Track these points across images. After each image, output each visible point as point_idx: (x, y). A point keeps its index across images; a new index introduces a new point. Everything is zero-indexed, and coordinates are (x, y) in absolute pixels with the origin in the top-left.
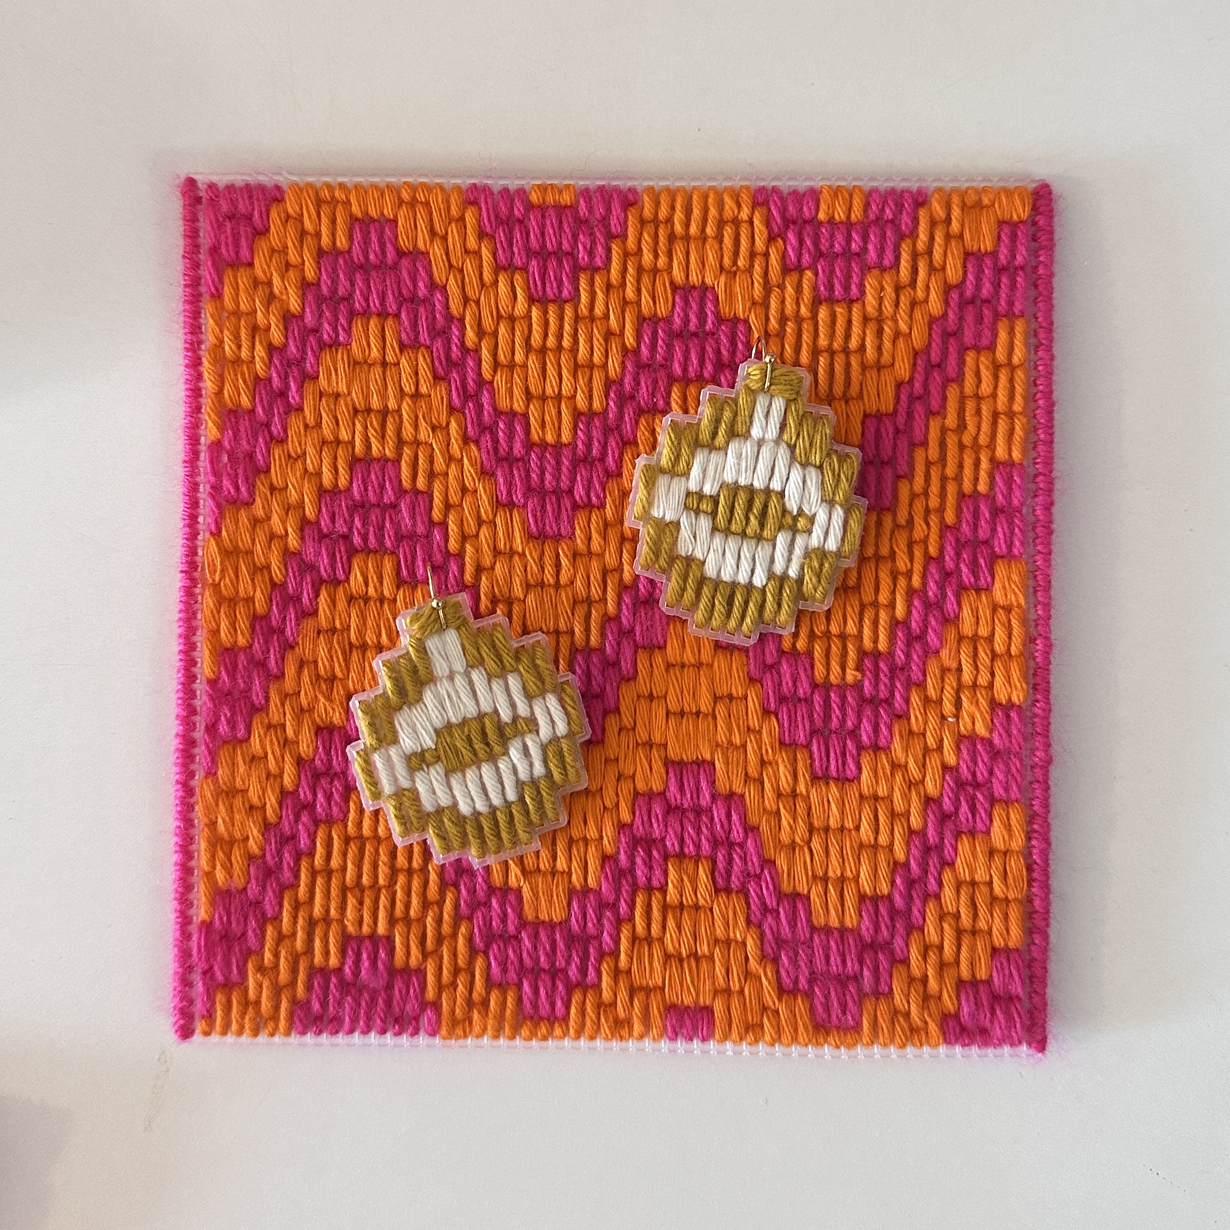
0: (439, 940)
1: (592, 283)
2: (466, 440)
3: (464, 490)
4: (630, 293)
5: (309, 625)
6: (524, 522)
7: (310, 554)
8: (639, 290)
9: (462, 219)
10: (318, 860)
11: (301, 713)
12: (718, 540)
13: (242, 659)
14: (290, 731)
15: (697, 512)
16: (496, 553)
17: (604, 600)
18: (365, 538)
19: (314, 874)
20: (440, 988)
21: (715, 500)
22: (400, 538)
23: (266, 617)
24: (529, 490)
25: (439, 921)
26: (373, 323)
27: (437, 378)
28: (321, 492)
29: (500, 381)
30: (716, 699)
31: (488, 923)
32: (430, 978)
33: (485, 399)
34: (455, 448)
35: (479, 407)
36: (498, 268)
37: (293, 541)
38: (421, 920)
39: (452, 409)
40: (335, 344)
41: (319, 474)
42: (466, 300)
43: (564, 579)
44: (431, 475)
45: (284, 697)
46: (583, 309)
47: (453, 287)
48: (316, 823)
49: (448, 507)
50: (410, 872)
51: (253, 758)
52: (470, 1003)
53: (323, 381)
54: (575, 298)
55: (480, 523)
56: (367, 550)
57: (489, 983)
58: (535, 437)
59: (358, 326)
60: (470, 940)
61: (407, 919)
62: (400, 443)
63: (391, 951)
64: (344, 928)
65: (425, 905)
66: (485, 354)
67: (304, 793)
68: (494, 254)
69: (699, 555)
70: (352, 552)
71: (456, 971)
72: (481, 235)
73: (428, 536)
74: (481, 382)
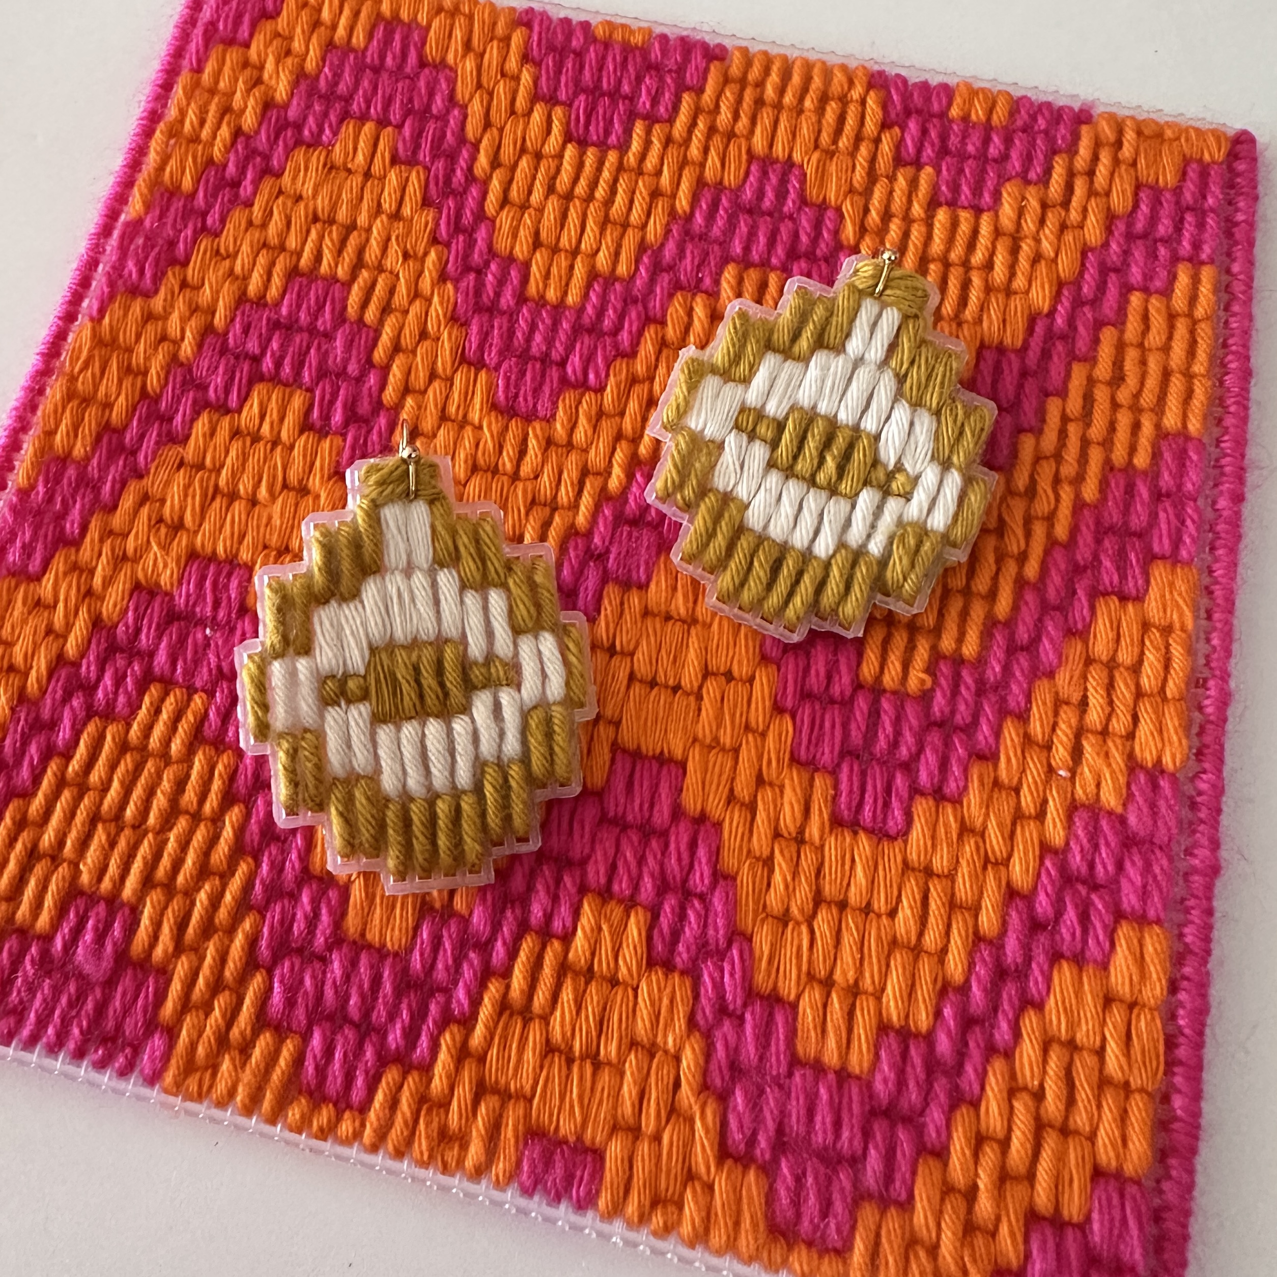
0: (208, 929)
1: (648, 132)
2: (443, 277)
3: (423, 334)
4: (694, 151)
5: (171, 453)
6: (491, 388)
7: (202, 369)
8: (706, 151)
9: (507, 40)
10: (74, 766)
11: (120, 560)
12: (774, 478)
13: (71, 472)
14: (98, 581)
15: (752, 436)
16: (444, 417)
17: (574, 506)
18: (278, 364)
19: (61, 783)
20: (185, 1005)
21: (780, 427)
22: (322, 373)
23: (120, 432)
24: (506, 350)
25: (215, 901)
26: (368, 128)
27: (426, 202)
28: (241, 299)
29: (505, 220)
30: (707, 673)
31: (287, 923)
32: (176, 987)
33: (481, 235)
34: (426, 283)
35: (471, 244)
36: (535, 97)
37: (187, 349)
38: (190, 894)
39: (434, 240)
40: (315, 143)
41: (246, 278)
42: (487, 124)
43: (526, 469)
44: (386, 310)
45: (107, 533)
46: (631, 158)
47: (476, 108)
48: (90, 712)
49: (397, 348)
50: (196, 818)
51: (38, 603)
52: (222, 1041)
53: (286, 178)
54: (623, 147)
55: (433, 376)
56: (275, 379)
57: (261, 1021)
58: (532, 289)
59: (348, 129)
60: (253, 942)
61: (169, 887)
62: (359, 264)
63: (131, 928)
64: (76, 873)
65: (203, 871)
66: (495, 185)
67: (88, 669)
68: (536, 80)
69: (742, 492)
70: (256, 377)
71: (217, 986)
72: (526, 58)
73: (360, 380)
74: (480, 215)
